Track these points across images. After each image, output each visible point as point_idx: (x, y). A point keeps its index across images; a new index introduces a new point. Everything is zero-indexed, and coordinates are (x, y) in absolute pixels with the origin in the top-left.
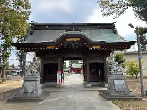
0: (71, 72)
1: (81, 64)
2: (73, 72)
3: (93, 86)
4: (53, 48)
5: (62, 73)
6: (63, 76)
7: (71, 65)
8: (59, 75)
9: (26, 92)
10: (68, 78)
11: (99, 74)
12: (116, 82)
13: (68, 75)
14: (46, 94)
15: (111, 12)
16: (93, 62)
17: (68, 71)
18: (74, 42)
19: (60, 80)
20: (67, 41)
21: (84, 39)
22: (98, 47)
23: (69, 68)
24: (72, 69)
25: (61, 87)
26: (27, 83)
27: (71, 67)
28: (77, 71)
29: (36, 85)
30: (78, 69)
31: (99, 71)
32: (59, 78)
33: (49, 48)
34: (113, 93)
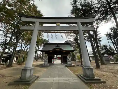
0: (57, 59)
3: (64, 64)
4: (52, 52)
5: (54, 60)
8: (53, 60)
9: (45, 65)
12: (69, 62)
13: (56, 60)
14: (50, 66)
16: (63, 56)
17: (55, 58)
20: (56, 50)
21: (61, 49)
22: (65, 52)
24: (58, 57)
25: (54, 64)
26: (45, 62)
28: (59, 58)
29: (47, 63)
32: (53, 61)
33: (50, 52)
34: (68, 65)
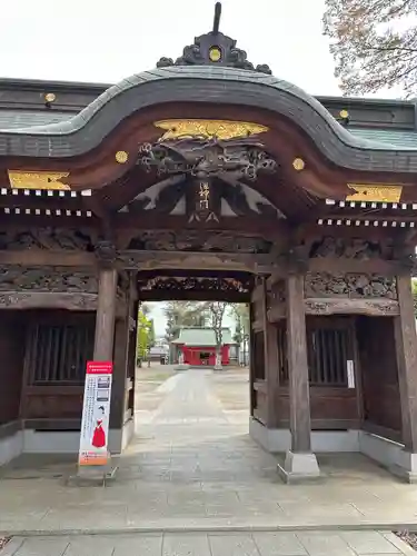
1: (215, 328)
2: (181, 364)
6: (132, 392)
7: (176, 333)
8: (95, 388)
10: (160, 389)
11: (351, 384)
15: (386, 73)
16: (328, 311)
18: (218, 147)
19: (105, 427)
20: (166, 136)
23: (168, 347)
27: (177, 341)
28: (199, 357)
30: (204, 352)
31: (350, 365)
32: (94, 412)
